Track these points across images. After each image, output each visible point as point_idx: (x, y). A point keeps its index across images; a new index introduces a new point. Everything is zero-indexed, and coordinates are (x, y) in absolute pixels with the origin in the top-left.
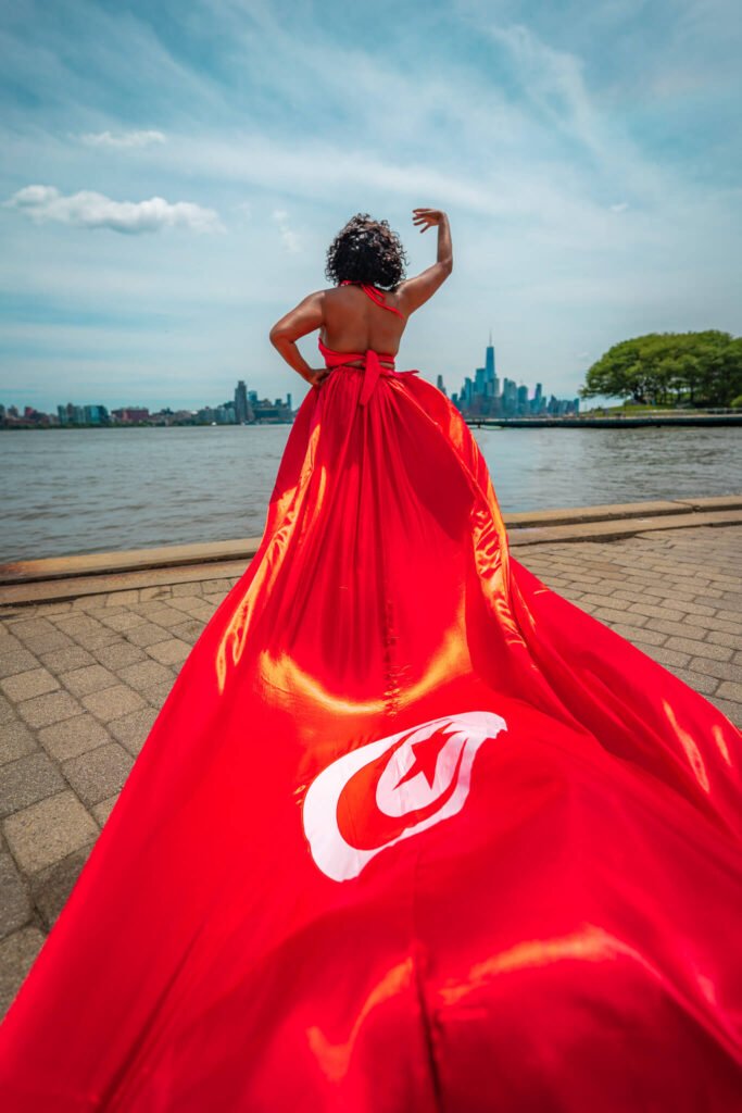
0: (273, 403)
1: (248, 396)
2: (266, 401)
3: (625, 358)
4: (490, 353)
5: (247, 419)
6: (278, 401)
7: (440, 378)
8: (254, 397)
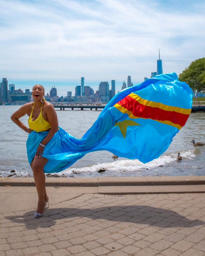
0: (24, 92)
1: (8, 87)
2: (20, 90)
3: (197, 69)
4: (159, 63)
5: (7, 101)
6: (27, 91)
7: (129, 78)
8: (13, 88)
